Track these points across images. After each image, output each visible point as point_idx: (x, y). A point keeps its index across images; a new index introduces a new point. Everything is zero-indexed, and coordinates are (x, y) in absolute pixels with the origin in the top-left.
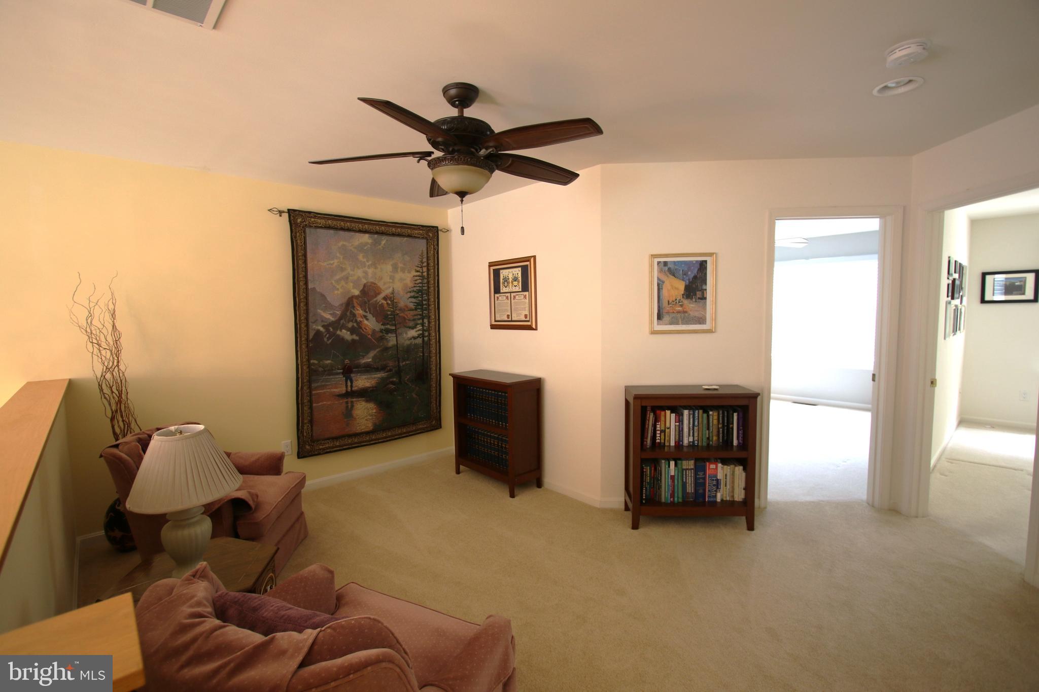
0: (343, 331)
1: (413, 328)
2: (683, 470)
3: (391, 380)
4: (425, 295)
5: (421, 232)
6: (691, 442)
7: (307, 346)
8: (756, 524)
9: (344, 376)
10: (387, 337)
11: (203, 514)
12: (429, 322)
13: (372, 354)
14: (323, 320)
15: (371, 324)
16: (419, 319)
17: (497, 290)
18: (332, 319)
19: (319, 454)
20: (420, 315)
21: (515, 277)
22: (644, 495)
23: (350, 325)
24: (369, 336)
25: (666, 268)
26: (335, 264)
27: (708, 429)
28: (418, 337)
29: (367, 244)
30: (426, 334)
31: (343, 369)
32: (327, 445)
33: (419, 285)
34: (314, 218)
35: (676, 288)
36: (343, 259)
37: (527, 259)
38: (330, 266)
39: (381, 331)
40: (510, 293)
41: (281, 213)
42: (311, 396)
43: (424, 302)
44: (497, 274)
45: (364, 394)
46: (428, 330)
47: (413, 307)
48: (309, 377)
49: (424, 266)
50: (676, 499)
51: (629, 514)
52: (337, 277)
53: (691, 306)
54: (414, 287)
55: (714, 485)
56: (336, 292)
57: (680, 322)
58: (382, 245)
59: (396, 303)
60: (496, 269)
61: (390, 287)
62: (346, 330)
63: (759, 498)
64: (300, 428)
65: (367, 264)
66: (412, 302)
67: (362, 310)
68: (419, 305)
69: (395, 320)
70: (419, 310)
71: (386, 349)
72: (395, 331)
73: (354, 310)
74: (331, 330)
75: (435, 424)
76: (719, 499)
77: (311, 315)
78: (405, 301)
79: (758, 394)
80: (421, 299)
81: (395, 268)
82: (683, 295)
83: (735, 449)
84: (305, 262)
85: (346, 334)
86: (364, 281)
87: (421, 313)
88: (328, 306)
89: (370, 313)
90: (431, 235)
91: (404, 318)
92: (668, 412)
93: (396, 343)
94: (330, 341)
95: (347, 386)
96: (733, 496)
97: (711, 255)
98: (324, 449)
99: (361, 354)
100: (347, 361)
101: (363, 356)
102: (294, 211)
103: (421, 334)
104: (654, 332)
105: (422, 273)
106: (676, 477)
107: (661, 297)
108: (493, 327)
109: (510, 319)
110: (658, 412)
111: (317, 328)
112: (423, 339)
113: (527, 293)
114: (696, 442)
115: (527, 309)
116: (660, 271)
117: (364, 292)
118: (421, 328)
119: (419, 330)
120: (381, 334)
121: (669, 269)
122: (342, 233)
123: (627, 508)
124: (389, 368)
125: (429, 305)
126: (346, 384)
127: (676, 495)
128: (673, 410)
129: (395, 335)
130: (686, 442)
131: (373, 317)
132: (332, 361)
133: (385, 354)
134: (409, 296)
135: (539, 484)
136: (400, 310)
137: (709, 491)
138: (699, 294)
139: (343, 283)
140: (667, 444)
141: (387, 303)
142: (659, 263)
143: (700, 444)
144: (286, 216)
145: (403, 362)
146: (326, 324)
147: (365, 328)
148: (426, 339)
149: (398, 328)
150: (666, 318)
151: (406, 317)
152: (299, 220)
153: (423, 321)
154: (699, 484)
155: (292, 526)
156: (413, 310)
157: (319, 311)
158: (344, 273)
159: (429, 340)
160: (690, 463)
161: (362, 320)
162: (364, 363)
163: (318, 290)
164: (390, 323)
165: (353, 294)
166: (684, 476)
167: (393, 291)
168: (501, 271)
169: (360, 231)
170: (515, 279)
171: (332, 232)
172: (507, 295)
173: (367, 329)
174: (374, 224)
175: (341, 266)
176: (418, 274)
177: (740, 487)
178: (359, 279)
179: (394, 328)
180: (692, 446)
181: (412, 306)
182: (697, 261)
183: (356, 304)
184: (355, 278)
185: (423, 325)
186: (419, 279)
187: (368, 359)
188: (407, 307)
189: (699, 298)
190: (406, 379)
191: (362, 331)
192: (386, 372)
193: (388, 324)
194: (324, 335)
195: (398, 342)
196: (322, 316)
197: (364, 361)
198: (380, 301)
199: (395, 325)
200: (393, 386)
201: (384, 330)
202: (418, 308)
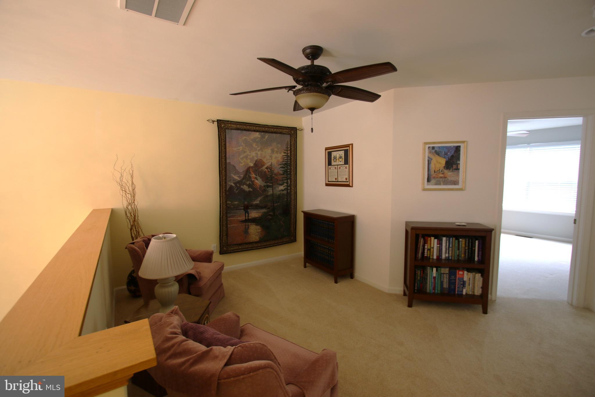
0: (244, 186)
1: (281, 185)
2: (441, 274)
3: (269, 213)
4: (289, 167)
5: (287, 131)
6: (447, 257)
7: (226, 194)
8: (489, 310)
9: (244, 211)
10: (268, 190)
11: (174, 281)
12: (291, 182)
13: (259, 199)
14: (234, 179)
15: (259, 182)
16: (285, 180)
17: (330, 164)
18: (239, 179)
19: (231, 253)
20: (286, 177)
21: (340, 156)
22: (416, 287)
23: (248, 183)
24: (258, 189)
25: (434, 151)
26: (241, 149)
27: (459, 249)
28: (284, 190)
29: (258, 138)
30: (289, 188)
31: (244, 207)
32: (235, 248)
33: (286, 161)
34: (230, 124)
35: (440, 163)
36: (245, 146)
37: (348, 146)
38: (238, 150)
39: (265, 186)
40: (338, 165)
41: (213, 121)
42: (227, 220)
43: (288, 170)
44: (330, 154)
45: (254, 221)
46: (290, 186)
47: (282, 173)
48: (227, 211)
49: (289, 150)
50: (436, 291)
51: (406, 298)
52: (242, 156)
53: (449, 174)
54: (283, 162)
55: (462, 284)
56: (241, 164)
57: (442, 183)
58: (266, 138)
59: (273, 170)
60: (329, 151)
61: (269, 162)
62: (246, 185)
63: (491, 294)
64: (221, 238)
65: (258, 149)
66: (281, 170)
67: (254, 174)
68: (285, 172)
69: (272, 180)
70: (286, 175)
71: (267, 196)
72: (272, 186)
73: (250, 174)
74: (238, 185)
75: (293, 239)
76: (464, 293)
77: (228, 177)
78: (278, 169)
79: (493, 230)
80: (286, 168)
81: (273, 151)
82: (444, 167)
83: (476, 262)
84: (225, 148)
85: (246, 188)
86: (256, 158)
87: (286, 176)
88: (237, 172)
89: (259, 176)
90: (293, 132)
91: (277, 179)
92: (433, 238)
93: (272, 193)
94: (237, 191)
96: (474, 292)
97: (463, 142)
98: (233, 250)
99: (253, 199)
100: (246, 203)
101: (255, 200)
102: (220, 120)
103: (286, 188)
104: (424, 190)
105: (288, 154)
106: (437, 278)
107: (430, 169)
108: (327, 185)
109: (337, 181)
110: (426, 238)
111: (231, 184)
112: (287, 191)
113: (347, 166)
114: (450, 257)
115: (347, 175)
116: (430, 152)
117: (256, 165)
118: (286, 185)
119: (285, 186)
120: (264, 188)
121: (436, 151)
122: (244, 132)
123: (405, 294)
124: (268, 207)
125: (291, 172)
126: (245, 215)
127: (436, 289)
128: (436, 237)
129: (272, 189)
130: (444, 256)
131: (260, 178)
132: (238, 202)
133: (267, 199)
134: (280, 167)
135: (352, 276)
136: (276, 175)
137: (458, 287)
138: (454, 167)
139: (245, 159)
140: (431, 257)
141: (268, 171)
142: (429, 147)
143: (453, 259)
144: (216, 123)
145: (276, 204)
146: (235, 182)
147: (256, 185)
148: (289, 191)
149: (274, 185)
150: (433, 181)
151: (278, 178)
152: (223, 126)
153: (287, 181)
154: (452, 283)
155: (217, 291)
156: (281, 175)
157: (232, 175)
158: (245, 154)
159: (291, 192)
160: (446, 270)
161: (254, 180)
162: (255, 204)
163: (232, 164)
164: (270, 182)
165: (250, 166)
166: (442, 277)
167: (271, 164)
168: (332, 153)
169: (255, 131)
170: (341, 157)
171: (239, 131)
172: (335, 166)
173: (257, 185)
174: (262, 127)
175: (244, 150)
176: (285, 154)
177: (479, 286)
178: (253, 157)
179: (272, 185)
180: (447, 259)
181: (281, 172)
182: (454, 146)
183: (251, 171)
184: (251, 157)
185: (287, 183)
186: (286, 157)
187: (257, 202)
188: (279, 173)
189: (455, 169)
190: (277, 213)
191: (254, 186)
192: (267, 209)
193: (268, 182)
194: (234, 188)
195: (274, 193)
196: (233, 177)
197: (255, 203)
198: (264, 170)
199: (272, 183)
200: (270, 217)
201: (266, 186)
202: (285, 174)
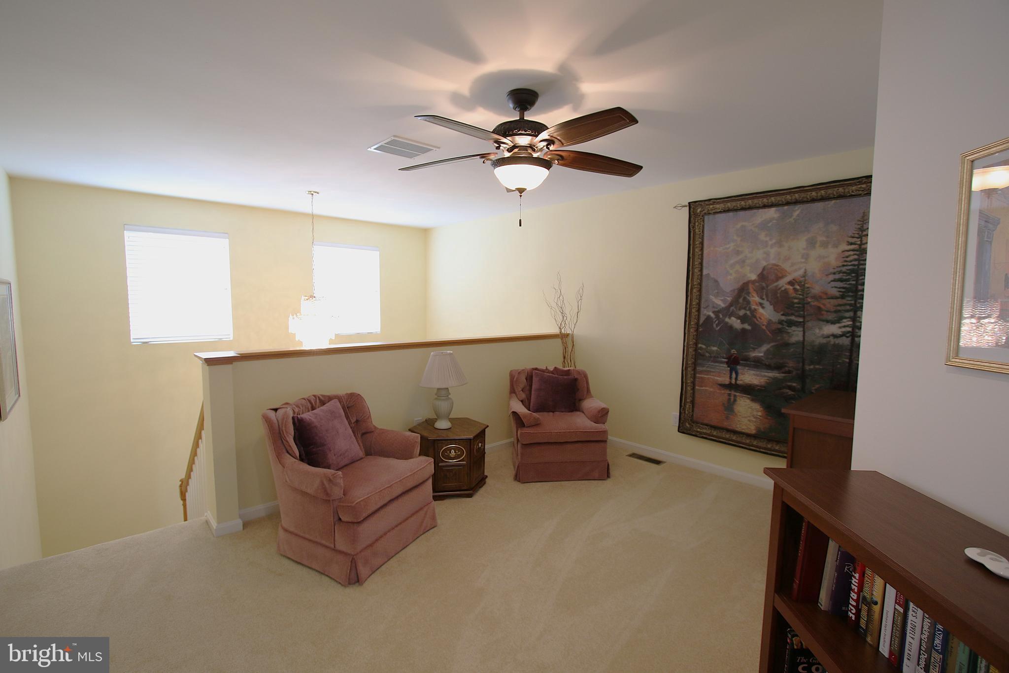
0: (733, 318)
1: (833, 323)
3: (789, 384)
5: (864, 186)
7: (697, 330)
9: (728, 367)
10: (790, 331)
13: (765, 347)
14: (714, 305)
15: (767, 313)
16: (848, 311)
18: (723, 305)
19: (696, 436)
20: (850, 305)
23: (742, 313)
24: (764, 327)
28: (841, 336)
29: (772, 219)
31: (729, 358)
32: (705, 431)
33: (853, 263)
34: (712, 205)
36: (741, 241)
38: (726, 250)
39: (781, 322)
41: (683, 207)
42: (694, 377)
43: (860, 287)
45: (748, 390)
47: (838, 294)
48: (695, 361)
52: (732, 262)
54: (844, 266)
56: (729, 277)
59: (808, 288)
61: (800, 269)
62: (735, 318)
64: (683, 405)
65: (770, 243)
66: (836, 287)
67: (758, 296)
68: (850, 291)
69: (803, 311)
70: (849, 299)
71: (787, 345)
72: (802, 324)
73: (749, 296)
74: (721, 316)
77: (703, 300)
78: (824, 285)
80: (854, 282)
81: (812, 243)
84: (702, 250)
85: (736, 323)
86: (764, 263)
87: (853, 302)
88: (720, 292)
89: (768, 300)
91: (819, 308)
93: (801, 339)
94: (719, 328)
95: (731, 378)
98: (701, 433)
99: (752, 346)
100: (733, 351)
101: (754, 349)
102: (696, 202)
103: (849, 332)
105: (860, 245)
111: (708, 313)
117: (762, 276)
118: (851, 323)
119: (844, 327)
120: (780, 326)
122: (742, 213)
124: (787, 369)
126: (731, 375)
129: (802, 329)
131: (771, 305)
132: (718, 348)
133: (784, 351)
134: (834, 279)
136: (814, 297)
139: (738, 267)
141: (795, 290)
144: (687, 208)
145: (810, 365)
146: (717, 310)
147: (760, 318)
149: (808, 321)
151: (822, 306)
153: (855, 314)
156: (834, 298)
157: (711, 297)
158: (741, 257)
161: (756, 307)
162: (755, 357)
163: (712, 276)
164: (796, 314)
165: (750, 279)
167: (805, 273)
169: (765, 206)
171: (731, 214)
173: (762, 318)
174: (783, 194)
175: (738, 249)
176: (852, 247)
178: (758, 261)
179: (801, 320)
181: (834, 292)
183: (751, 290)
184: (753, 260)
185: (854, 318)
186: (854, 255)
187: (759, 353)
188: (826, 294)
190: (814, 388)
191: (755, 320)
192: (783, 373)
193: (792, 314)
194: (714, 321)
195: (806, 339)
196: (714, 302)
197: (754, 355)
198: (783, 286)
199: (804, 317)
200: (790, 393)
201: (786, 322)
202: (849, 296)
